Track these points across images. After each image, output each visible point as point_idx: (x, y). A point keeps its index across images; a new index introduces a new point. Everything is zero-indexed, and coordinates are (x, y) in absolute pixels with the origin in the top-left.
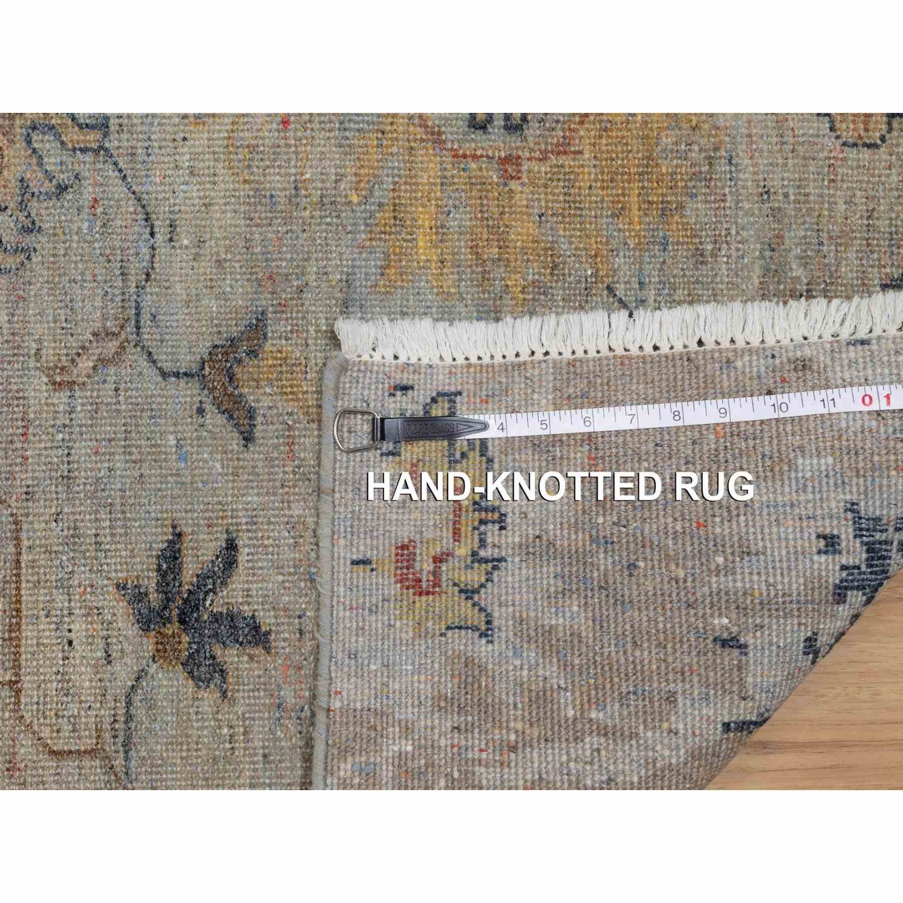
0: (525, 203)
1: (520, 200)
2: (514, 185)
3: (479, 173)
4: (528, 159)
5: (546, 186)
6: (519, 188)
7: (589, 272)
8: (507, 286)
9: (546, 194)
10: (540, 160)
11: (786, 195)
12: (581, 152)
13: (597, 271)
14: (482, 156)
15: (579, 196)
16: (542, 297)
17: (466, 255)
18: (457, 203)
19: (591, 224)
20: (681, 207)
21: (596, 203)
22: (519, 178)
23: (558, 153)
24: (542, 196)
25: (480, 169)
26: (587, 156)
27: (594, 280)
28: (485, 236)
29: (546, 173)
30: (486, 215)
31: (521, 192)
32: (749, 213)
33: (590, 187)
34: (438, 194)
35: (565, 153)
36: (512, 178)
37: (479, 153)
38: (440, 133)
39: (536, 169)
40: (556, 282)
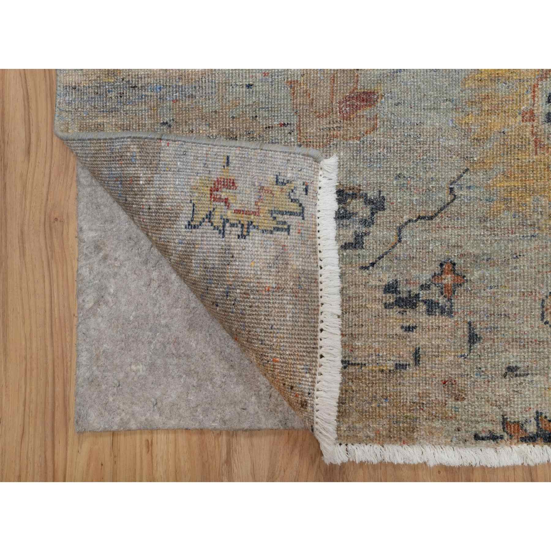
0: (510, 124)
1: (511, 121)
2: (519, 118)
3: (525, 99)
4: (532, 125)
5: (519, 135)
6: (518, 121)
7: (475, 159)
8: (468, 115)
9: (515, 135)
10: (532, 132)
11: (515, 268)
12: (536, 154)
13: (476, 163)
14: (534, 101)
15: (514, 154)
16: (463, 134)
17: (484, 93)
18: (510, 88)
19: (500, 160)
20: (508, 209)
21: (511, 163)
22: (523, 121)
23: (536, 142)
24: (514, 133)
25: (528, 100)
26: (535, 157)
27: (472, 161)
28: (493, 103)
29: (525, 135)
30: (504, 103)
31: (516, 122)
32: (506, 247)
33: (518, 159)
34: (515, 78)
35: (536, 146)
36: (523, 117)
37: (536, 99)
38: (546, 78)
39: (527, 130)
40: (471, 141)
